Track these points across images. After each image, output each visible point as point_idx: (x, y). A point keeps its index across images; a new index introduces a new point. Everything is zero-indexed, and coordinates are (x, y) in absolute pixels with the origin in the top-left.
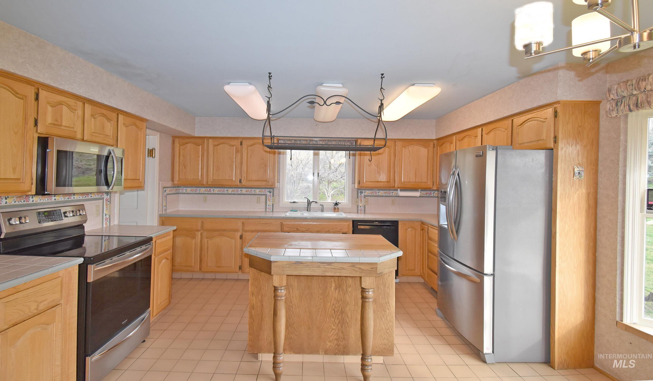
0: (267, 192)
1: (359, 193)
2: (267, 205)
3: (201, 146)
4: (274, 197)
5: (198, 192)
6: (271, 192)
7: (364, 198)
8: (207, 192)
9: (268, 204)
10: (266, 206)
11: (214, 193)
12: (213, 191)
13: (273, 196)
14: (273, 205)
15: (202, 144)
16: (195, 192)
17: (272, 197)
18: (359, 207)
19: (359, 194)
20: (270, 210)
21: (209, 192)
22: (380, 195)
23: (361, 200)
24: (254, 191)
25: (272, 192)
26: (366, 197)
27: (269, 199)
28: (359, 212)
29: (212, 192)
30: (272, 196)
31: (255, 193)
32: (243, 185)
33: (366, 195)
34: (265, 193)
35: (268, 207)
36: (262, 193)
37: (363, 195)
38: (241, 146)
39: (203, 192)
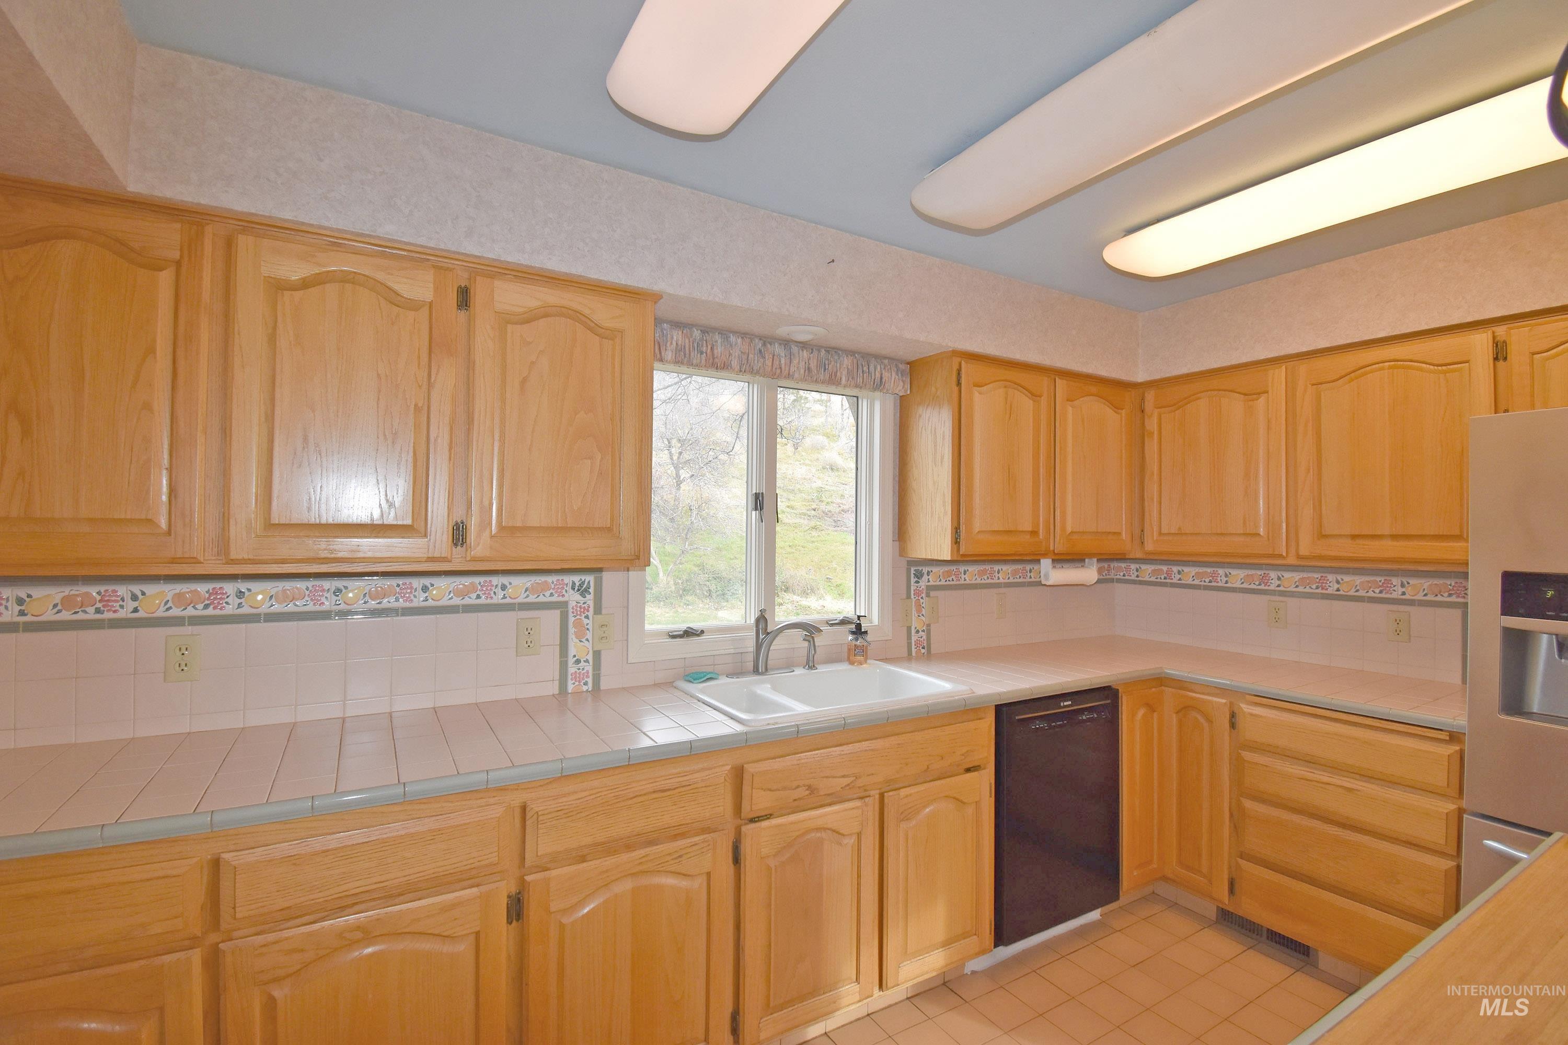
0: (569, 588)
1: (912, 576)
2: (571, 661)
3: (166, 278)
4: (600, 613)
5: (122, 614)
6: (586, 591)
7: (928, 595)
8: (190, 611)
9: (572, 651)
10: (564, 665)
11: (246, 610)
12: (234, 601)
13: (598, 610)
14: (597, 654)
15: (178, 264)
16: (98, 611)
17: (591, 614)
18: (913, 631)
19: (913, 580)
20: (586, 684)
21: (210, 611)
22: (968, 582)
23: (919, 608)
24: (499, 590)
25: (591, 590)
26: (932, 593)
27: (578, 624)
28: (914, 654)
29: (229, 610)
30: (591, 609)
31: (508, 600)
32: (474, 560)
33: (932, 583)
34: (561, 599)
35: (572, 669)
36: (542, 599)
37: (923, 583)
38: (462, 314)
39: (160, 613)
